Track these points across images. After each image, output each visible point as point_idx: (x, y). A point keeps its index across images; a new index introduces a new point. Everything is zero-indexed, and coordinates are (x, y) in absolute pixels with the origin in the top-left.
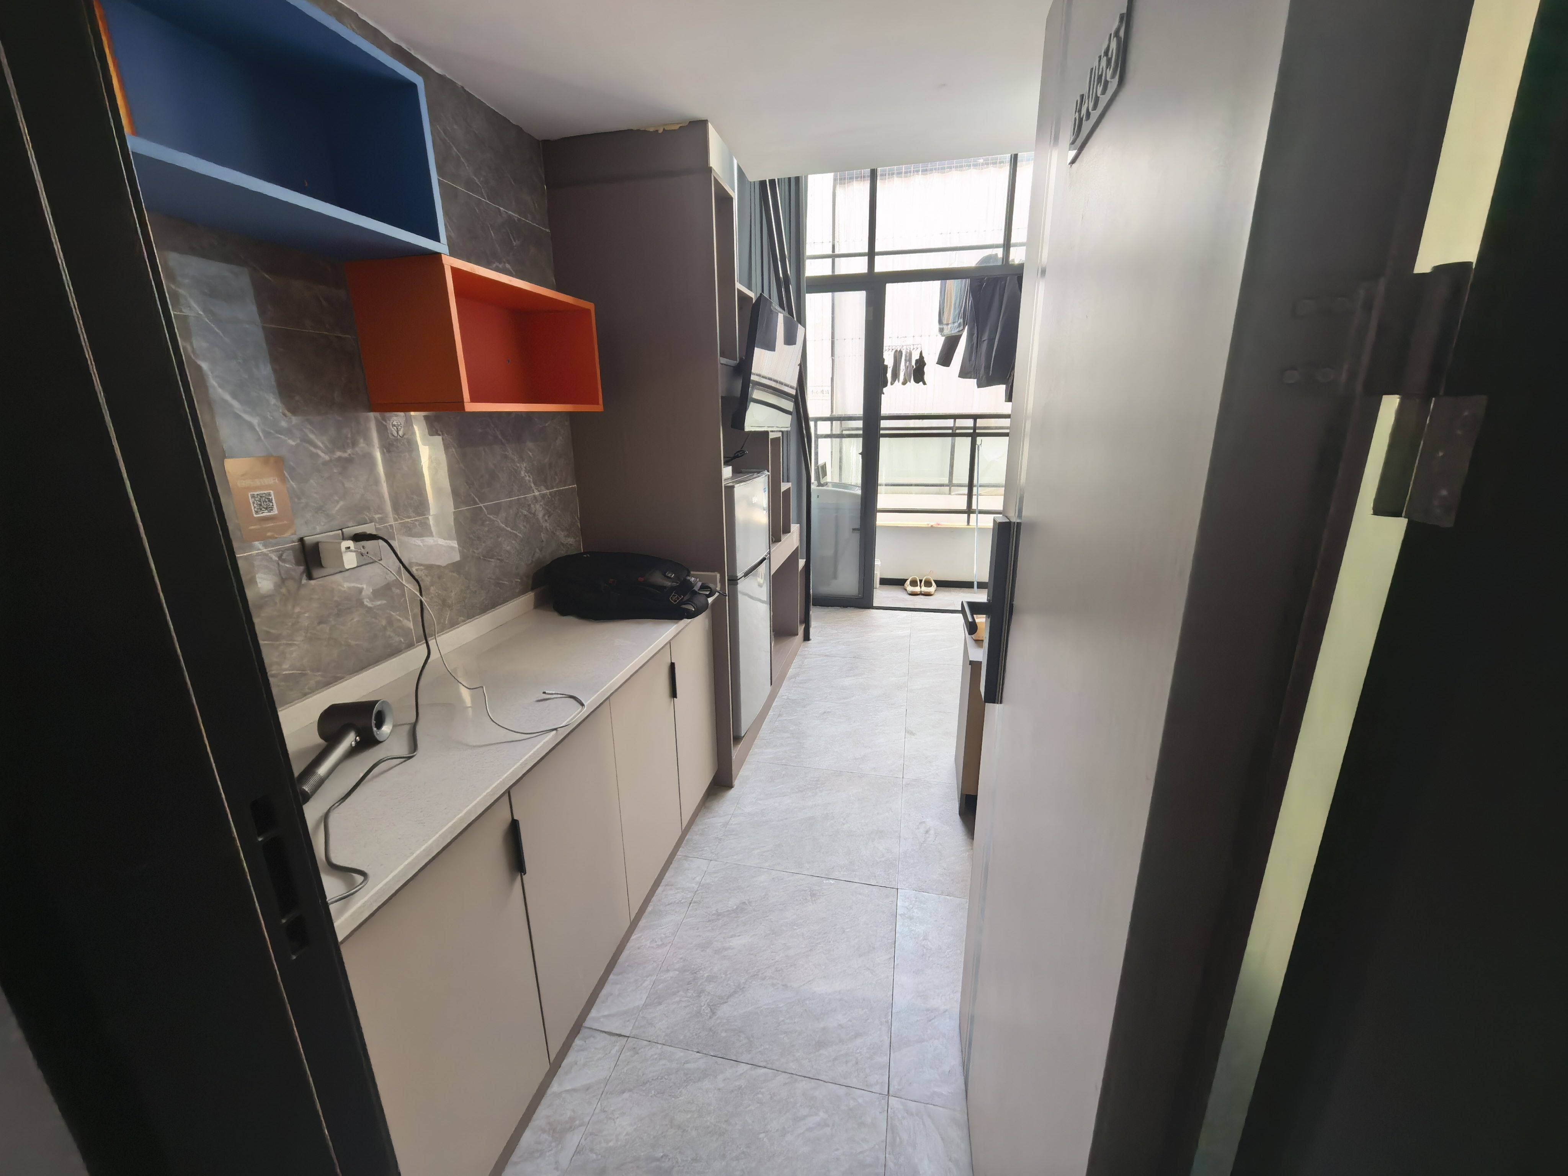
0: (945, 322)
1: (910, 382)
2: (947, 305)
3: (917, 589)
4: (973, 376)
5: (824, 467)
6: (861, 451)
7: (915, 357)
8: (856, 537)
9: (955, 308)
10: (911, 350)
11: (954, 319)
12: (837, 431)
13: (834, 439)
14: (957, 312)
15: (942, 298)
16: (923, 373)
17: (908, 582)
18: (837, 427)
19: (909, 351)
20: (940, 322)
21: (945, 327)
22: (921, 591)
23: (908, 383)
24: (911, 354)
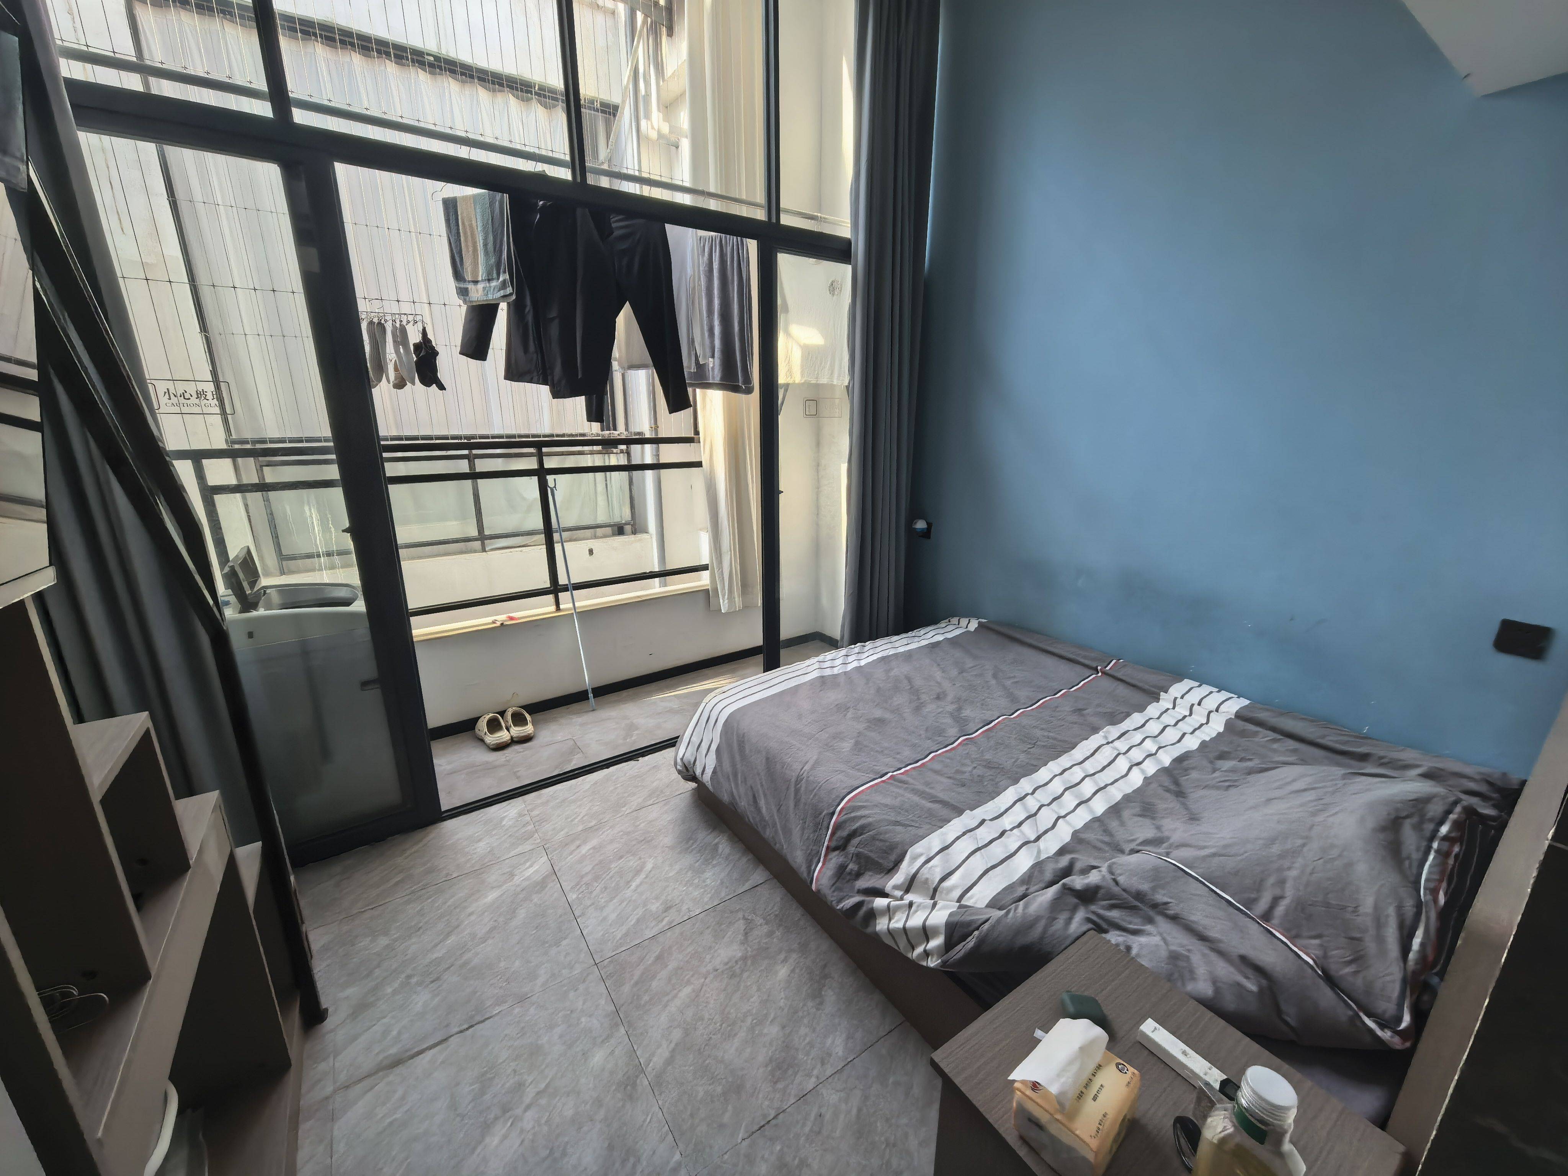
0: (469, 277)
1: (413, 383)
2: (467, 246)
3: (503, 736)
4: (535, 379)
5: (247, 562)
6: (347, 525)
7: (414, 337)
8: (374, 697)
9: (486, 253)
10: (404, 323)
11: (489, 273)
12: (252, 478)
13: (248, 495)
14: (493, 261)
15: (454, 231)
16: (434, 369)
17: (482, 725)
18: (250, 472)
19: (398, 325)
20: (458, 275)
21: (470, 286)
22: (512, 737)
23: (409, 384)
24: (403, 330)
